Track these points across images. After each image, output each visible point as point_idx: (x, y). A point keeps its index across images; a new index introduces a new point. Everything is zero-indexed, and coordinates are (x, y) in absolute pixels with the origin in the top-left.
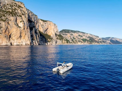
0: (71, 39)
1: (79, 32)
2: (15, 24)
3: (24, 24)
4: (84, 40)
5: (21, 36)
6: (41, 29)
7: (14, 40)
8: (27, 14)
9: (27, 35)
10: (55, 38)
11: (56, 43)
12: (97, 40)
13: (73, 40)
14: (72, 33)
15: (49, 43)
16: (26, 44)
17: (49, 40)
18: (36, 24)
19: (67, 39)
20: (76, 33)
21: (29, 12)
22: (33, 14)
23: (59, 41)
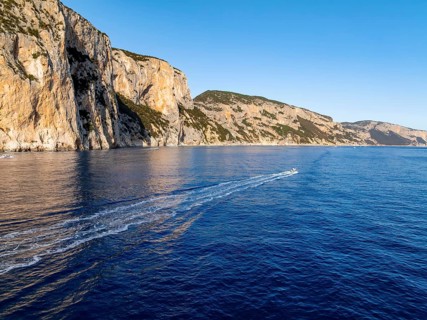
0: (236, 124)
1: (264, 99)
2: (10, 65)
3: (50, 64)
4: (283, 131)
5: (35, 116)
6: (124, 86)
7: (8, 130)
8: (61, 27)
9: (62, 110)
10: (176, 121)
11: (182, 140)
12: (328, 132)
13: (241, 131)
14: (239, 104)
15: (153, 141)
16: (60, 145)
17: (153, 127)
18: (101, 66)
19: (220, 127)
20: (252, 106)
21: (73, 19)
22: (91, 30)
23: (190, 131)
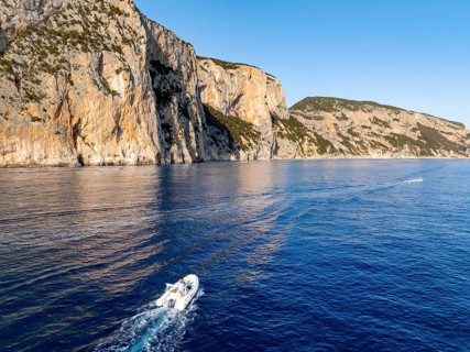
0: (339, 134)
1: (375, 105)
2: (95, 82)
3: (132, 79)
4: (398, 141)
5: (118, 130)
6: (213, 97)
7: (93, 144)
8: (142, 40)
9: (143, 124)
10: (268, 132)
11: (276, 153)
12: (457, 141)
13: (346, 141)
14: (344, 111)
15: (243, 154)
16: (141, 159)
17: (243, 139)
18: (185, 77)
19: (319, 138)
20: (360, 113)
21: (157, 31)
22: (175, 40)
23: (285, 143)
